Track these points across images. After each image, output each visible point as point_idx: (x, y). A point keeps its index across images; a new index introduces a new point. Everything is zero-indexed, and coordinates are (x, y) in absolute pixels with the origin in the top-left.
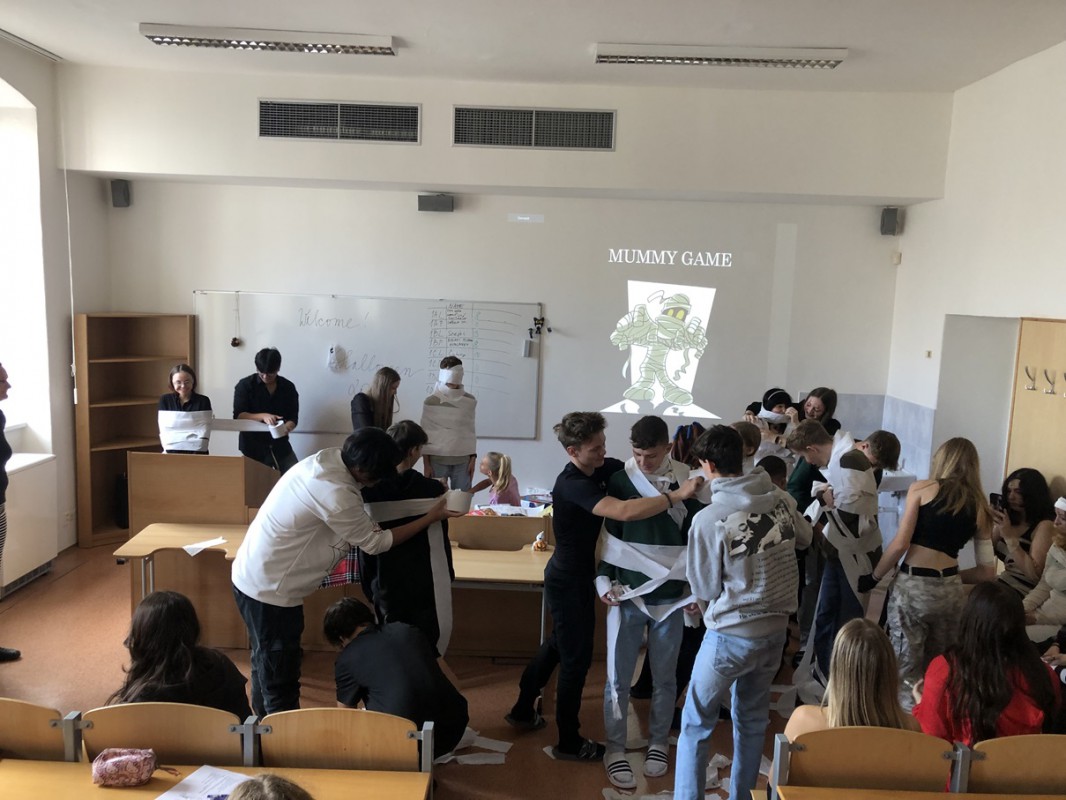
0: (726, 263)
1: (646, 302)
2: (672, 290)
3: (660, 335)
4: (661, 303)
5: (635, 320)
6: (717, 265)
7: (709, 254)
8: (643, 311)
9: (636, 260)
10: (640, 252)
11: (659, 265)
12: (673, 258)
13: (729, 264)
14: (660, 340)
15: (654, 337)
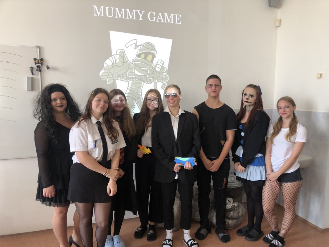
0: (178, 22)
1: (125, 48)
2: (143, 39)
4: (135, 49)
5: (117, 61)
6: (172, 22)
7: (166, 14)
8: (123, 55)
9: (115, 15)
10: (117, 9)
11: (132, 20)
12: (142, 16)
13: (180, 22)
14: (137, 77)
15: (132, 74)
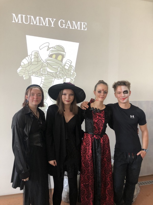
0: (84, 28)
3: (49, 70)
6: (79, 29)
7: (74, 22)
8: (37, 55)
9: (30, 22)
10: (32, 17)
11: (45, 26)
12: (54, 23)
13: (85, 29)
14: (49, 73)
15: (45, 71)
